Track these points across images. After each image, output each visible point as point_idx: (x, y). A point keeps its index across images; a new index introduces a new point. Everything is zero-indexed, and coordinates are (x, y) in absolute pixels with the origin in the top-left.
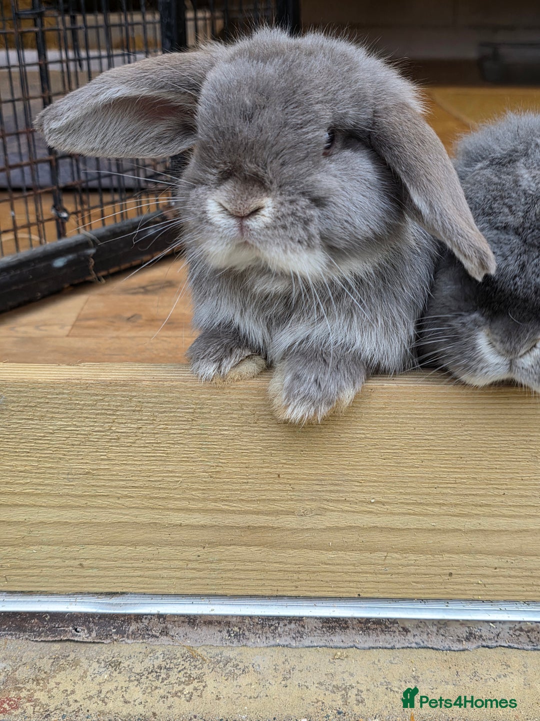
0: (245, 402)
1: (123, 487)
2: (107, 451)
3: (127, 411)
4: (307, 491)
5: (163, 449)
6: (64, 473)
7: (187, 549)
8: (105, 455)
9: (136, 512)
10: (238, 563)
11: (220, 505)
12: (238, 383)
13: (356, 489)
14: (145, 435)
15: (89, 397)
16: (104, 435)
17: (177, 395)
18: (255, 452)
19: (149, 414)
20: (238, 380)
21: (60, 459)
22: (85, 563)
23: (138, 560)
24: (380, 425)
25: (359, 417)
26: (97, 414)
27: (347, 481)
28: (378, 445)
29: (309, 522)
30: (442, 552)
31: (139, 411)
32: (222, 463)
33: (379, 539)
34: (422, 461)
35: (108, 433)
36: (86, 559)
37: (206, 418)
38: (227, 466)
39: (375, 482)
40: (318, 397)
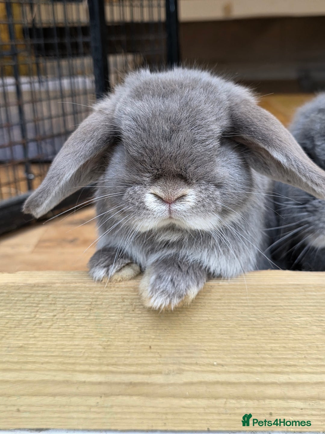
0: (125, 296)
1: (45, 356)
2: (34, 331)
3: (46, 304)
4: (170, 358)
5: (71, 329)
6: (5, 347)
7: (89, 398)
8: (33, 334)
9: (54, 373)
10: (124, 407)
11: (111, 368)
12: (121, 283)
13: (203, 355)
14: (58, 320)
15: (20, 295)
16: (32, 321)
17: (80, 292)
18: (134, 331)
20: (120, 281)
21: (3, 337)
22: (21, 409)
23: (57, 406)
24: (218, 311)
25: (204, 306)
26: (27, 306)
27: (197, 350)
28: (217, 325)
29: (172, 379)
30: (265, 398)
31: (54, 304)
32: (111, 339)
33: (221, 390)
34: (248, 335)
35: (34, 319)
36: (22, 406)
37: (99, 308)
38: (115, 341)
39: (217, 350)
40: (173, 292)
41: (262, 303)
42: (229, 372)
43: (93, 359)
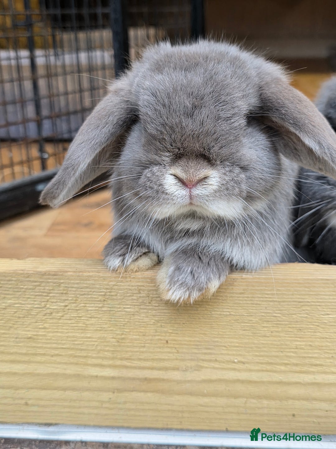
0: (142, 288)
1: (55, 348)
2: (44, 322)
3: (57, 293)
4: (188, 353)
5: (83, 321)
6: (13, 338)
7: (101, 393)
8: (42, 325)
9: (65, 367)
10: (138, 404)
11: (125, 363)
12: (137, 274)
13: (224, 352)
14: (70, 311)
15: (30, 283)
16: (42, 310)
17: (93, 282)
18: (150, 324)
20: (136, 271)
21: (11, 327)
22: (30, 402)
23: (67, 400)
24: (241, 305)
25: (225, 300)
26: (36, 296)
27: (217, 346)
28: (239, 320)
29: (190, 376)
30: (288, 398)
31: (65, 294)
32: (126, 332)
33: (240, 388)
34: (272, 332)
35: (44, 309)
36: (30, 399)
37: (113, 299)
38: (130, 334)
39: (237, 347)
40: (192, 285)
41: (288, 298)
42: (250, 370)
43: (106, 353)
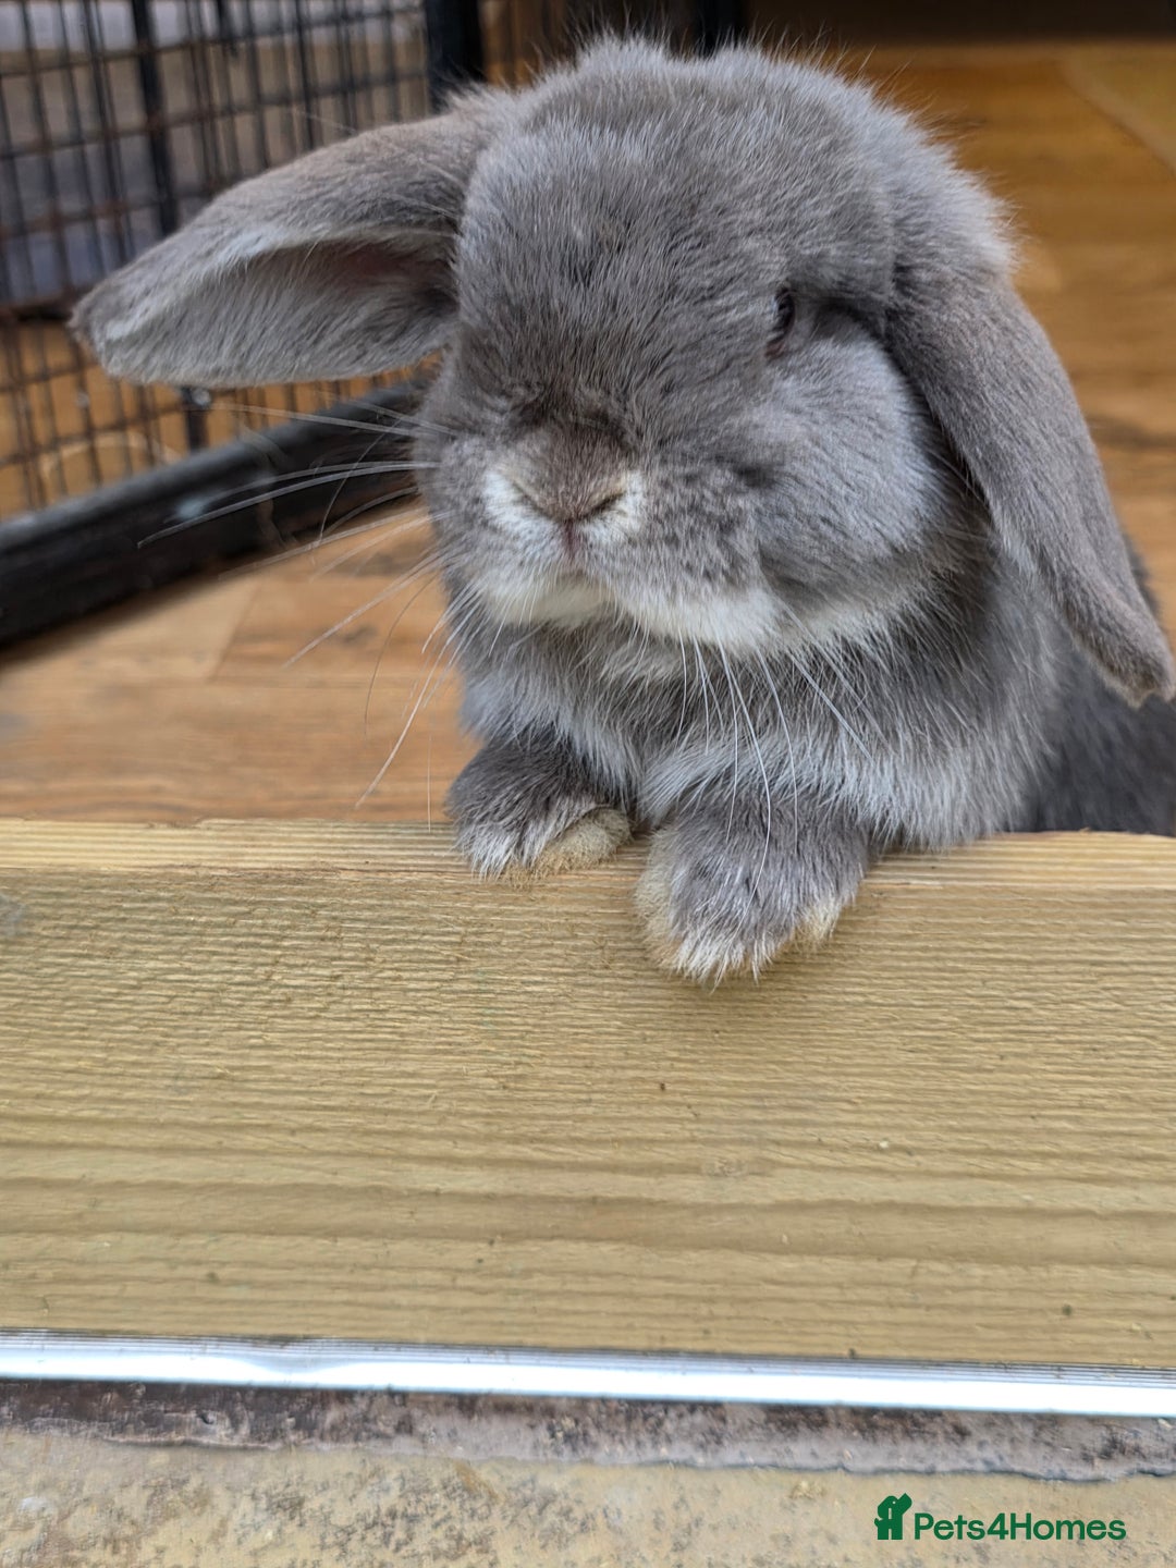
0: (579, 920)
1: (302, 1108)
2: (263, 1027)
3: (306, 938)
4: (729, 1122)
5: (391, 1024)
6: (165, 1076)
7: (451, 1245)
8: (260, 1037)
9: (333, 1164)
10: (569, 1277)
11: (526, 1151)
12: (564, 877)
13: (845, 1118)
14: (349, 992)
15: (217, 908)
16: (255, 992)
17: (423, 904)
18: (607, 1033)
19: (357, 945)
20: (562, 870)
21: (157, 1044)
22: (223, 1273)
23: (341, 1266)
24: (902, 974)
25: (851, 957)
26: (239, 945)
27: (823, 1099)
28: (895, 1020)
29: (735, 1191)
30: (1048, 1259)
31: (333, 939)
32: (529, 1056)
33: (900, 1229)
34: (1002, 1058)
35: (265, 989)
36: (223, 1264)
37: (490, 956)
38: (543, 1065)
39: (890, 1102)
40: (753, 920)
41: (1058, 952)
42: (932, 1174)
43: (465, 1122)
